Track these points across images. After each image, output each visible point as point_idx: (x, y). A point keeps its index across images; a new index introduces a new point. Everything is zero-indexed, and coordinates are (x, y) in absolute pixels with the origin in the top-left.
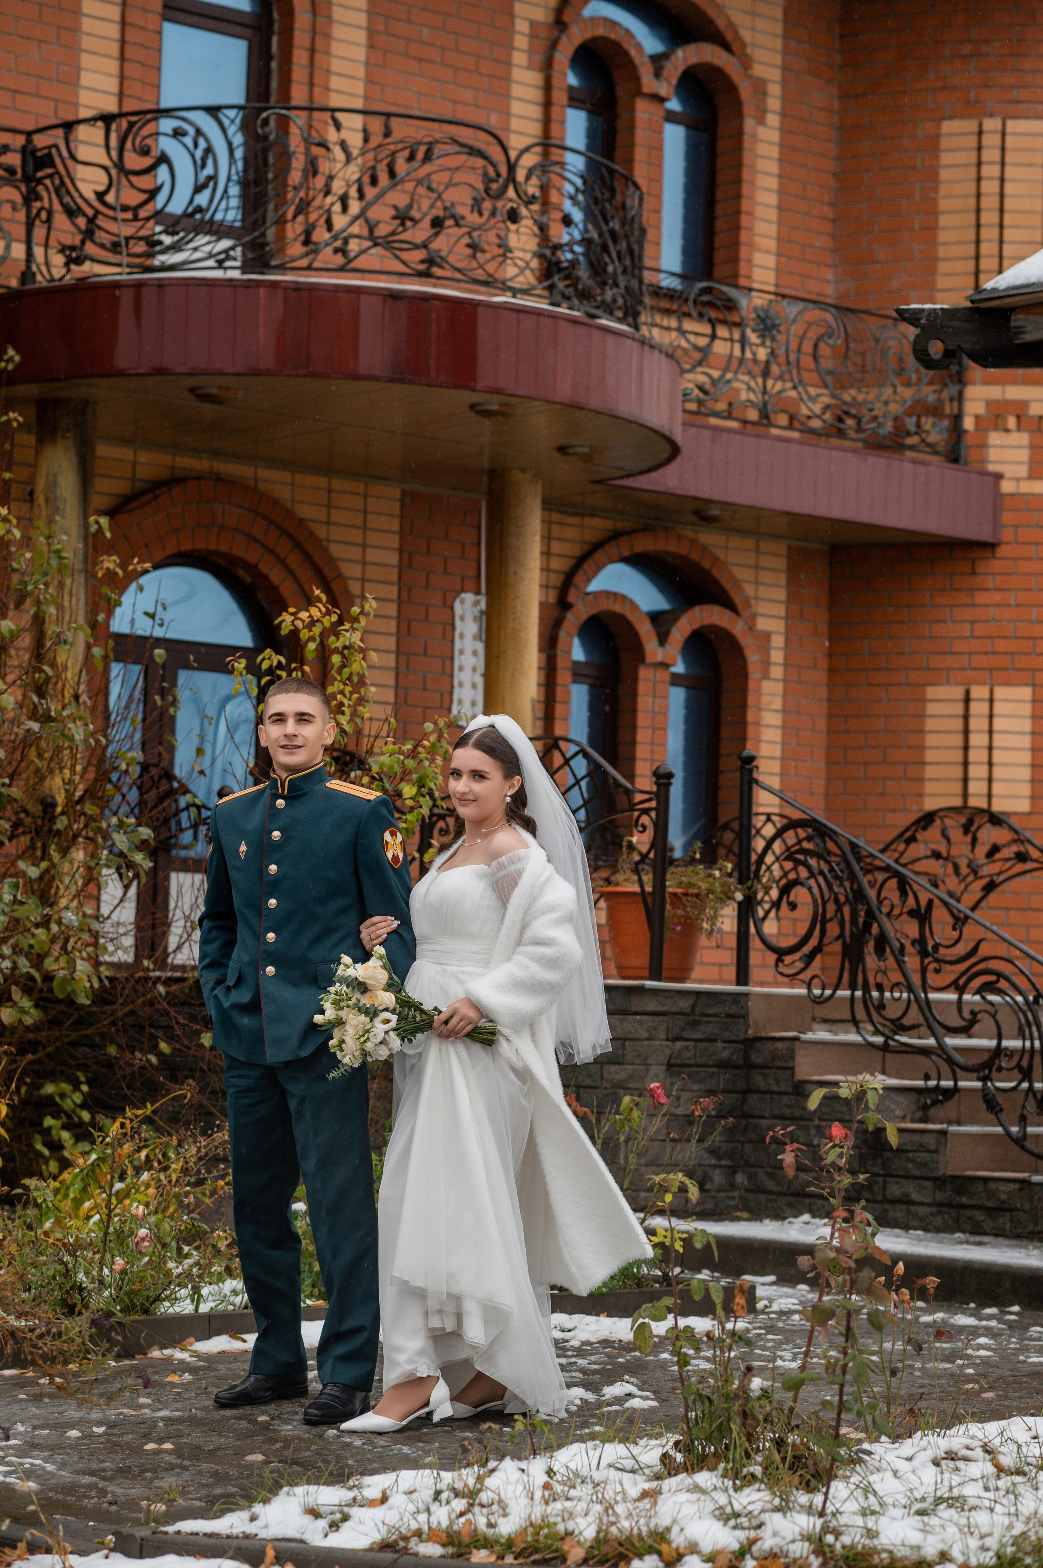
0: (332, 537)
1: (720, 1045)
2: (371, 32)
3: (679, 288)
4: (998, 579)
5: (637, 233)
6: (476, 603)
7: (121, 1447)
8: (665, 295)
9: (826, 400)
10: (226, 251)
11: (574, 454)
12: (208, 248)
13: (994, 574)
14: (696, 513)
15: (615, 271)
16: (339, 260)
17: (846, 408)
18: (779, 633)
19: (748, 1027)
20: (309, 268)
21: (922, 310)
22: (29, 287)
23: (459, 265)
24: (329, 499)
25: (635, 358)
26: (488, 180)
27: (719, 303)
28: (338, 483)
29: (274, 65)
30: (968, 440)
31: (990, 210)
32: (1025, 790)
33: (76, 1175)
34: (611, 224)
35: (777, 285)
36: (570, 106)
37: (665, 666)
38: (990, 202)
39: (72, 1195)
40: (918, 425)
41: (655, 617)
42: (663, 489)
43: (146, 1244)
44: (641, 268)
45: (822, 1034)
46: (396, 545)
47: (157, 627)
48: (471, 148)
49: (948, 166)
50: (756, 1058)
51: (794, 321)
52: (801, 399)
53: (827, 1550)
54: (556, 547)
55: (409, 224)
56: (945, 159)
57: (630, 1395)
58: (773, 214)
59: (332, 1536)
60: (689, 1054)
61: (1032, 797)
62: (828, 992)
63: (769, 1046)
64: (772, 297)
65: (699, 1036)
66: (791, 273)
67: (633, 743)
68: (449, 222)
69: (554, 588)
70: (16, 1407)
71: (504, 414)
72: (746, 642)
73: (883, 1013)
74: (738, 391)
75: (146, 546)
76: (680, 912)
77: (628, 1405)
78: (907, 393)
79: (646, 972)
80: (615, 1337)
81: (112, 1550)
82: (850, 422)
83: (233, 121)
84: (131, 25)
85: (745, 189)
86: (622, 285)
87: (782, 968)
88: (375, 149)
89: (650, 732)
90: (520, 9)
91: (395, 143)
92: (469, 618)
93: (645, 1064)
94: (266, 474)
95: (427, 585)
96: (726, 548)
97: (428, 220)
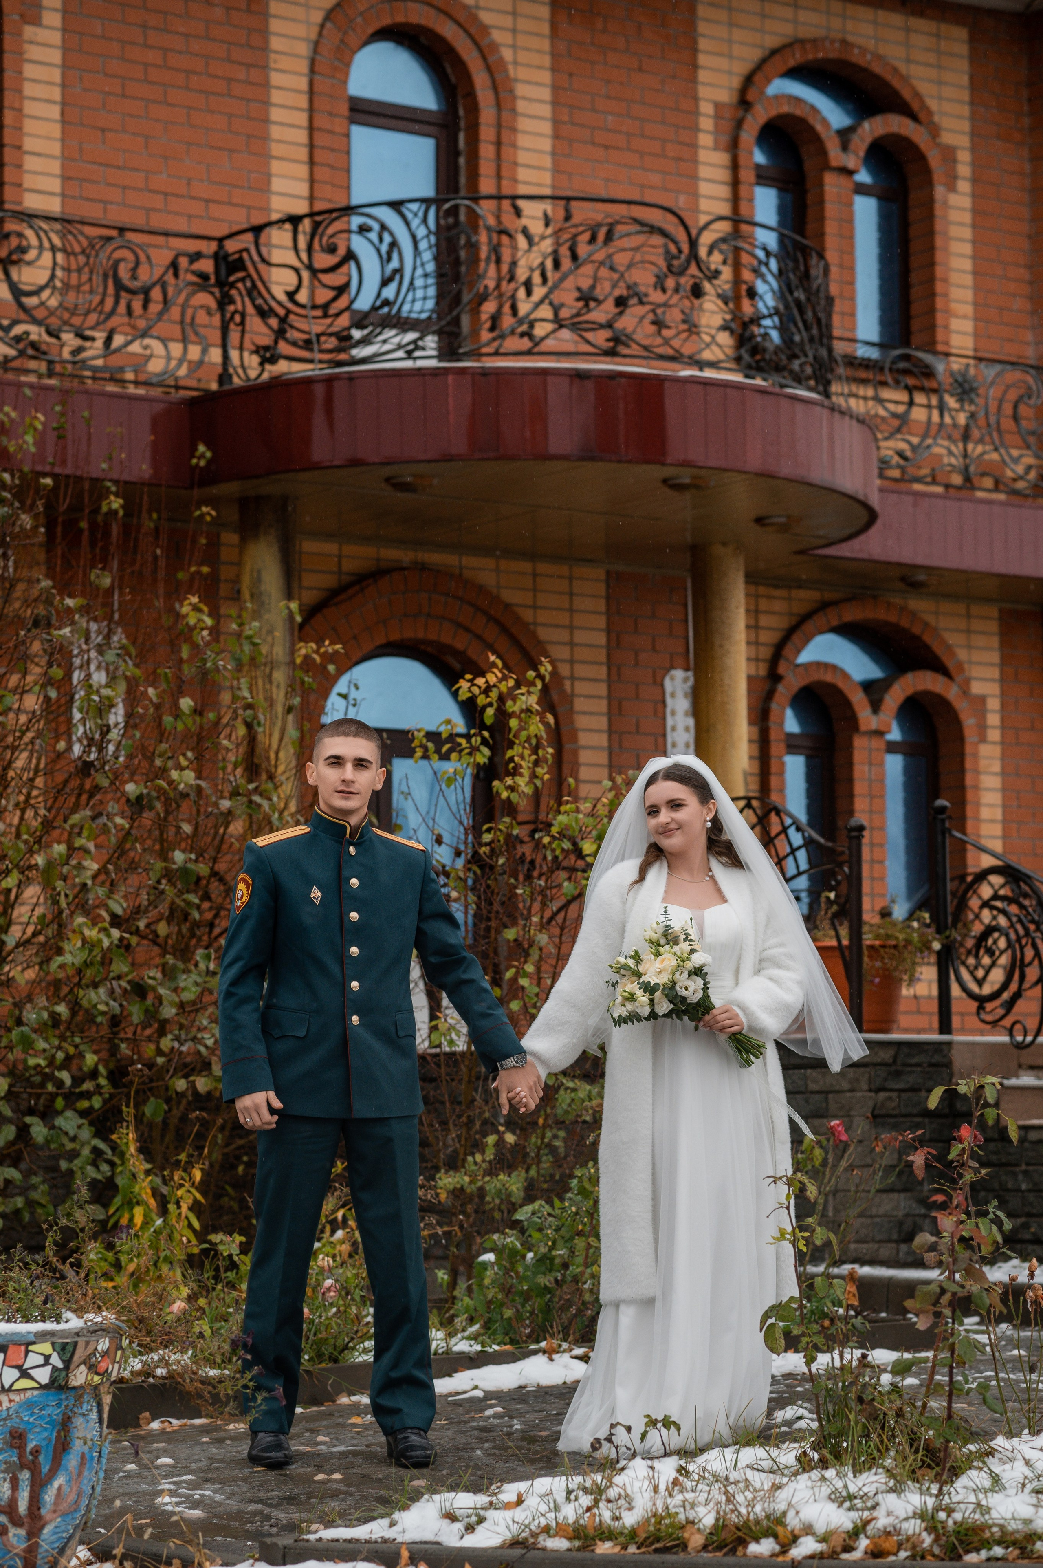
0: (539, 621)
1: (924, 1094)
2: (556, 122)
3: (875, 357)
5: (823, 302)
6: (686, 680)
7: (291, 1478)
8: (860, 365)
9: (1029, 460)
10: (414, 342)
11: (772, 525)
12: (396, 340)
14: (903, 579)
15: (802, 340)
16: (526, 344)
18: (994, 696)
19: (951, 1075)
20: (497, 353)
22: (227, 387)
23: (645, 342)
24: (534, 583)
25: (825, 425)
26: (669, 257)
27: (915, 370)
28: (542, 567)
29: (462, 160)
34: (796, 294)
35: (976, 350)
36: (758, 184)
37: (879, 733)
41: (868, 687)
42: (866, 556)
43: (332, 1294)
44: (830, 337)
45: (1027, 1080)
46: (603, 625)
47: (351, 708)
48: (651, 226)
50: (961, 1106)
51: (992, 383)
52: (1004, 461)
53: (939, 1526)
54: (764, 620)
55: (592, 304)
57: (800, 1418)
58: (968, 280)
59: (467, 1537)
60: (893, 1105)
62: (1029, 1039)
64: (970, 361)
65: (902, 1086)
66: (988, 337)
67: (851, 812)
68: (634, 301)
69: (764, 661)
70: (197, 1449)
71: (697, 487)
72: (961, 706)
74: (938, 455)
75: (355, 638)
76: (878, 964)
77: (796, 1426)
80: (799, 1370)
81: (257, 1560)
83: (416, 215)
84: (319, 129)
85: (939, 256)
86: (810, 354)
87: (983, 1016)
88: (556, 233)
89: (867, 800)
90: (703, 92)
91: (576, 226)
92: (680, 694)
93: (849, 1116)
94: (470, 561)
95: (637, 664)
96: (936, 613)
97: (611, 300)
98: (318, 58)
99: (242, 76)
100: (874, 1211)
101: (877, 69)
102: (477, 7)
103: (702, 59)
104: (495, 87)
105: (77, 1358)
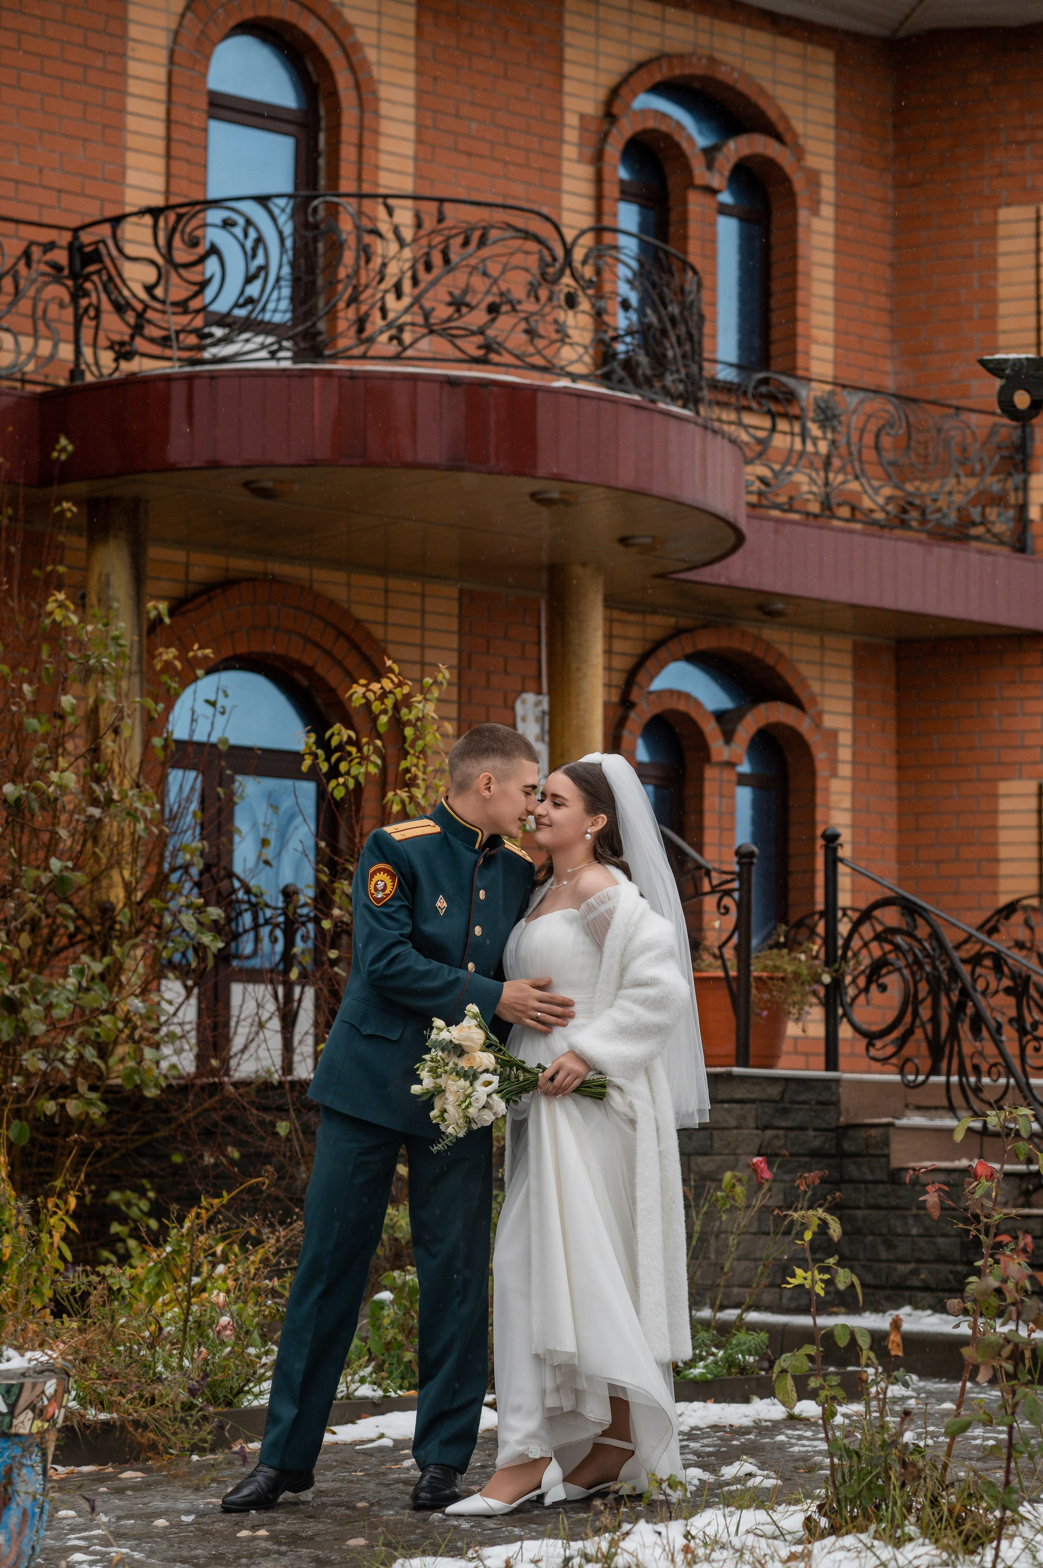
0: (389, 638)
1: (811, 1133)
2: (419, 126)
3: (736, 380)
5: (696, 318)
6: (538, 704)
7: (212, 1534)
8: (723, 388)
9: (889, 491)
10: (279, 342)
11: (637, 545)
12: (259, 340)
14: (761, 608)
15: (675, 357)
16: (393, 349)
17: (910, 499)
18: (845, 730)
19: (839, 1114)
20: (364, 357)
21: (1006, 361)
22: (78, 383)
23: (518, 351)
24: (386, 598)
25: (698, 443)
26: (544, 265)
27: (778, 395)
28: (394, 583)
29: (322, 162)
30: (1034, 530)
33: (151, 1269)
34: (670, 309)
35: (836, 376)
36: (622, 199)
37: (731, 765)
39: (146, 1290)
40: (983, 515)
41: (720, 716)
42: (726, 582)
43: (228, 1332)
44: (701, 357)
45: (917, 1120)
46: (455, 645)
47: (218, 715)
48: (525, 232)
49: (1006, 254)
50: (847, 1146)
51: (855, 411)
52: (865, 492)
54: (618, 645)
55: (464, 310)
56: (1003, 246)
57: (751, 1475)
58: (830, 306)
60: (781, 1143)
62: (921, 1078)
63: (863, 1133)
64: (831, 387)
65: (789, 1124)
66: (849, 365)
67: (701, 844)
68: (505, 308)
69: (616, 687)
70: (97, 1501)
71: (566, 503)
72: (813, 739)
73: (982, 1095)
74: (799, 483)
76: (766, 996)
77: (750, 1483)
78: (971, 483)
79: (734, 1060)
80: (725, 1422)
82: (914, 514)
83: (283, 210)
84: (177, 122)
85: (801, 281)
86: (682, 370)
87: (873, 1052)
88: (429, 235)
89: (717, 832)
90: (569, 102)
91: (450, 228)
92: (531, 719)
93: (735, 1154)
94: (321, 574)
95: (488, 685)
96: (791, 644)
97: (484, 306)
98: (177, 48)
99: (99, 63)
100: (758, 1254)
101: (742, 87)
102: (342, 5)
103: (568, 69)
104: (358, 87)
105: (23, 1402)
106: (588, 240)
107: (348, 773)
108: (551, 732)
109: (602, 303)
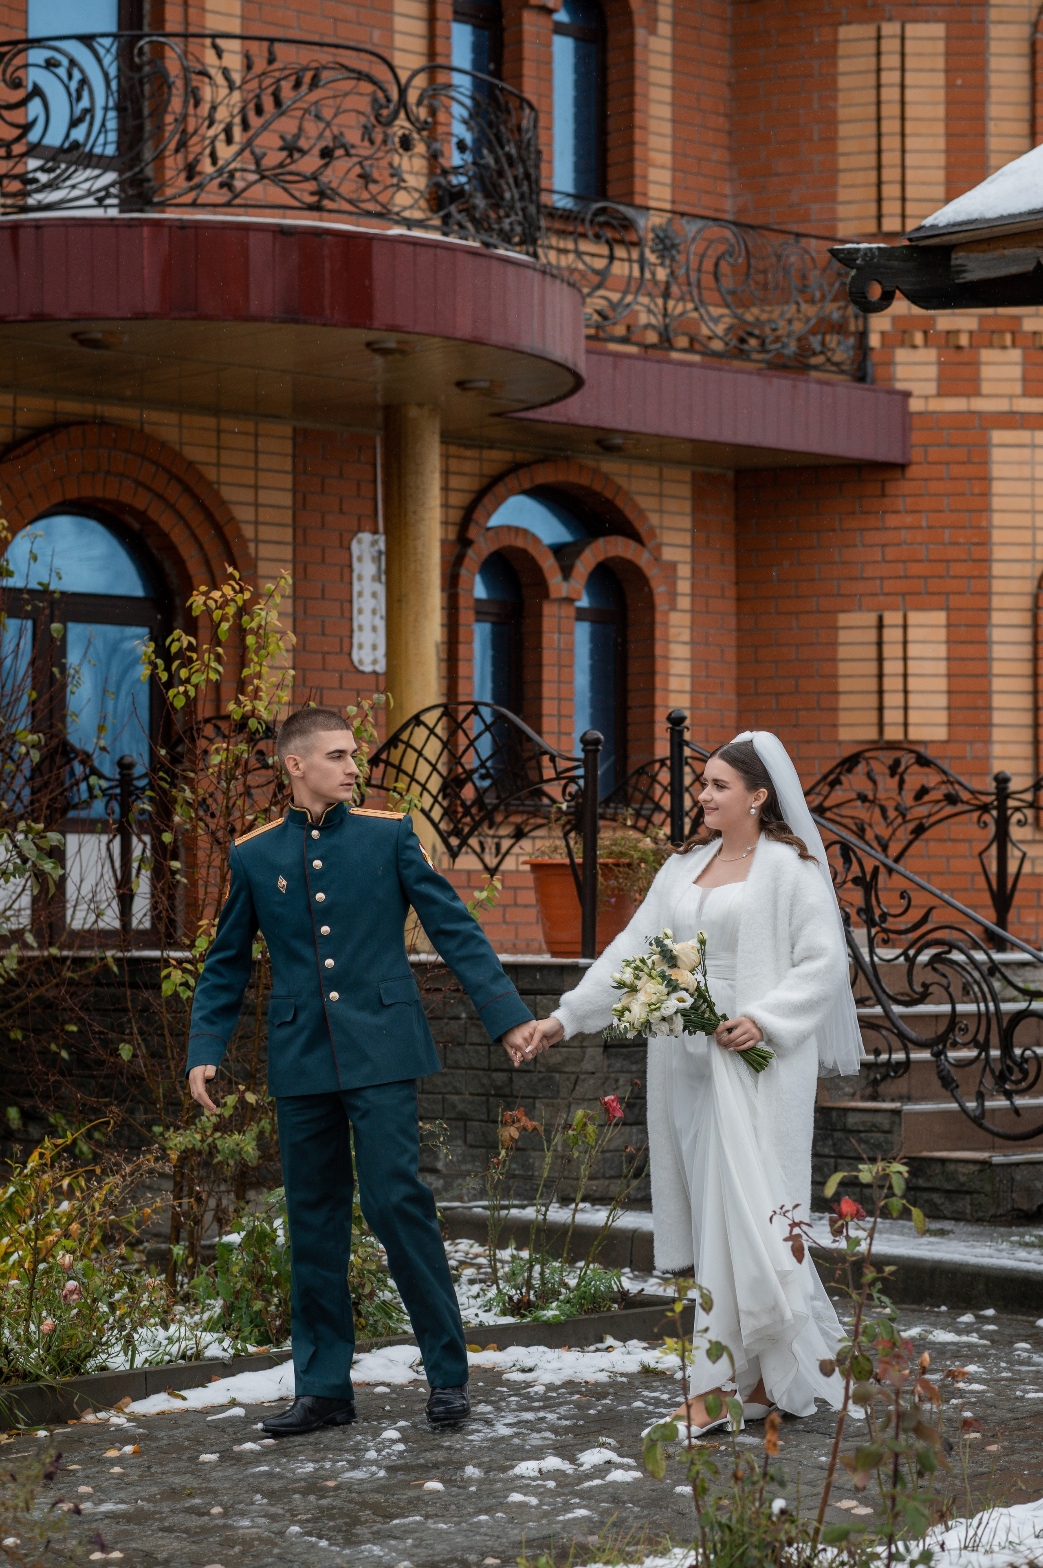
0: (222, 480)
3: (575, 209)
4: (909, 500)
5: (533, 156)
6: (374, 543)
8: (561, 217)
9: (728, 320)
10: (106, 188)
11: (474, 388)
12: (86, 186)
13: (905, 496)
14: (599, 442)
15: (512, 197)
16: (224, 196)
17: (749, 329)
18: (685, 563)
20: (194, 204)
21: (857, 250)
23: (354, 196)
24: (219, 439)
25: (536, 287)
26: (376, 105)
27: (615, 222)
28: (227, 423)
30: (874, 358)
31: (891, 118)
32: (942, 717)
34: (507, 148)
35: (674, 203)
36: (456, 20)
37: (570, 600)
38: (890, 110)
40: (823, 344)
41: (558, 550)
42: (564, 420)
43: (75, 1297)
44: (538, 191)
46: (289, 485)
48: (359, 73)
49: (846, 74)
51: (694, 239)
52: (702, 318)
54: (455, 482)
55: (296, 155)
56: (843, 65)
57: (610, 1464)
58: (667, 128)
61: (949, 725)
64: (669, 215)
66: (687, 188)
67: (539, 682)
68: (339, 152)
69: (454, 524)
71: (402, 352)
72: (652, 573)
74: (636, 313)
75: (30, 496)
76: (613, 883)
77: (610, 1477)
78: (810, 310)
79: (578, 948)
82: (753, 342)
83: (108, 51)
85: (638, 102)
86: (520, 211)
88: (259, 76)
89: (556, 669)
91: (281, 70)
92: (367, 559)
94: (151, 416)
95: (323, 526)
96: (629, 476)
97: (316, 151)
106: (420, 81)
107: (188, 681)
108: (388, 572)
109: (437, 146)
